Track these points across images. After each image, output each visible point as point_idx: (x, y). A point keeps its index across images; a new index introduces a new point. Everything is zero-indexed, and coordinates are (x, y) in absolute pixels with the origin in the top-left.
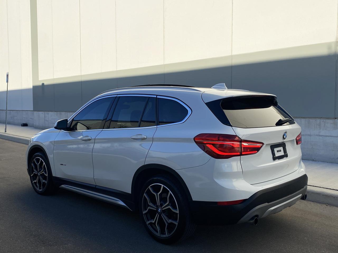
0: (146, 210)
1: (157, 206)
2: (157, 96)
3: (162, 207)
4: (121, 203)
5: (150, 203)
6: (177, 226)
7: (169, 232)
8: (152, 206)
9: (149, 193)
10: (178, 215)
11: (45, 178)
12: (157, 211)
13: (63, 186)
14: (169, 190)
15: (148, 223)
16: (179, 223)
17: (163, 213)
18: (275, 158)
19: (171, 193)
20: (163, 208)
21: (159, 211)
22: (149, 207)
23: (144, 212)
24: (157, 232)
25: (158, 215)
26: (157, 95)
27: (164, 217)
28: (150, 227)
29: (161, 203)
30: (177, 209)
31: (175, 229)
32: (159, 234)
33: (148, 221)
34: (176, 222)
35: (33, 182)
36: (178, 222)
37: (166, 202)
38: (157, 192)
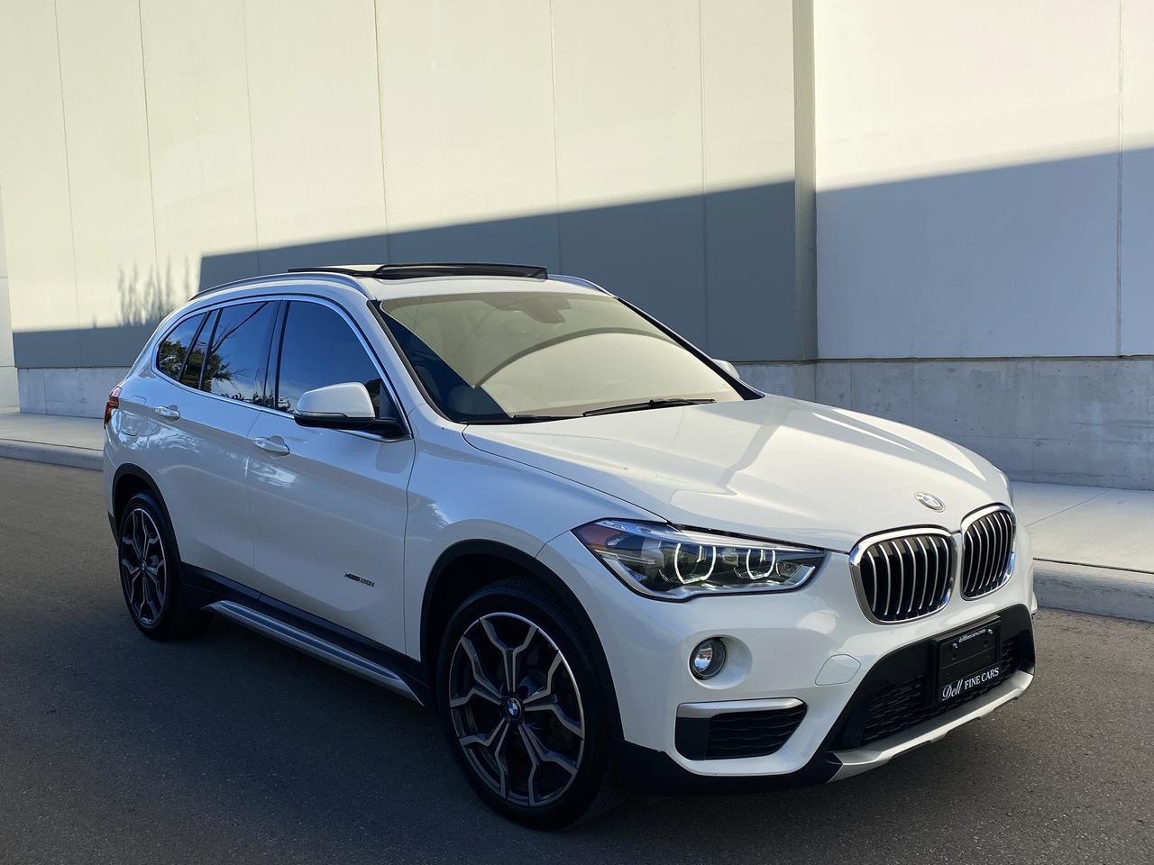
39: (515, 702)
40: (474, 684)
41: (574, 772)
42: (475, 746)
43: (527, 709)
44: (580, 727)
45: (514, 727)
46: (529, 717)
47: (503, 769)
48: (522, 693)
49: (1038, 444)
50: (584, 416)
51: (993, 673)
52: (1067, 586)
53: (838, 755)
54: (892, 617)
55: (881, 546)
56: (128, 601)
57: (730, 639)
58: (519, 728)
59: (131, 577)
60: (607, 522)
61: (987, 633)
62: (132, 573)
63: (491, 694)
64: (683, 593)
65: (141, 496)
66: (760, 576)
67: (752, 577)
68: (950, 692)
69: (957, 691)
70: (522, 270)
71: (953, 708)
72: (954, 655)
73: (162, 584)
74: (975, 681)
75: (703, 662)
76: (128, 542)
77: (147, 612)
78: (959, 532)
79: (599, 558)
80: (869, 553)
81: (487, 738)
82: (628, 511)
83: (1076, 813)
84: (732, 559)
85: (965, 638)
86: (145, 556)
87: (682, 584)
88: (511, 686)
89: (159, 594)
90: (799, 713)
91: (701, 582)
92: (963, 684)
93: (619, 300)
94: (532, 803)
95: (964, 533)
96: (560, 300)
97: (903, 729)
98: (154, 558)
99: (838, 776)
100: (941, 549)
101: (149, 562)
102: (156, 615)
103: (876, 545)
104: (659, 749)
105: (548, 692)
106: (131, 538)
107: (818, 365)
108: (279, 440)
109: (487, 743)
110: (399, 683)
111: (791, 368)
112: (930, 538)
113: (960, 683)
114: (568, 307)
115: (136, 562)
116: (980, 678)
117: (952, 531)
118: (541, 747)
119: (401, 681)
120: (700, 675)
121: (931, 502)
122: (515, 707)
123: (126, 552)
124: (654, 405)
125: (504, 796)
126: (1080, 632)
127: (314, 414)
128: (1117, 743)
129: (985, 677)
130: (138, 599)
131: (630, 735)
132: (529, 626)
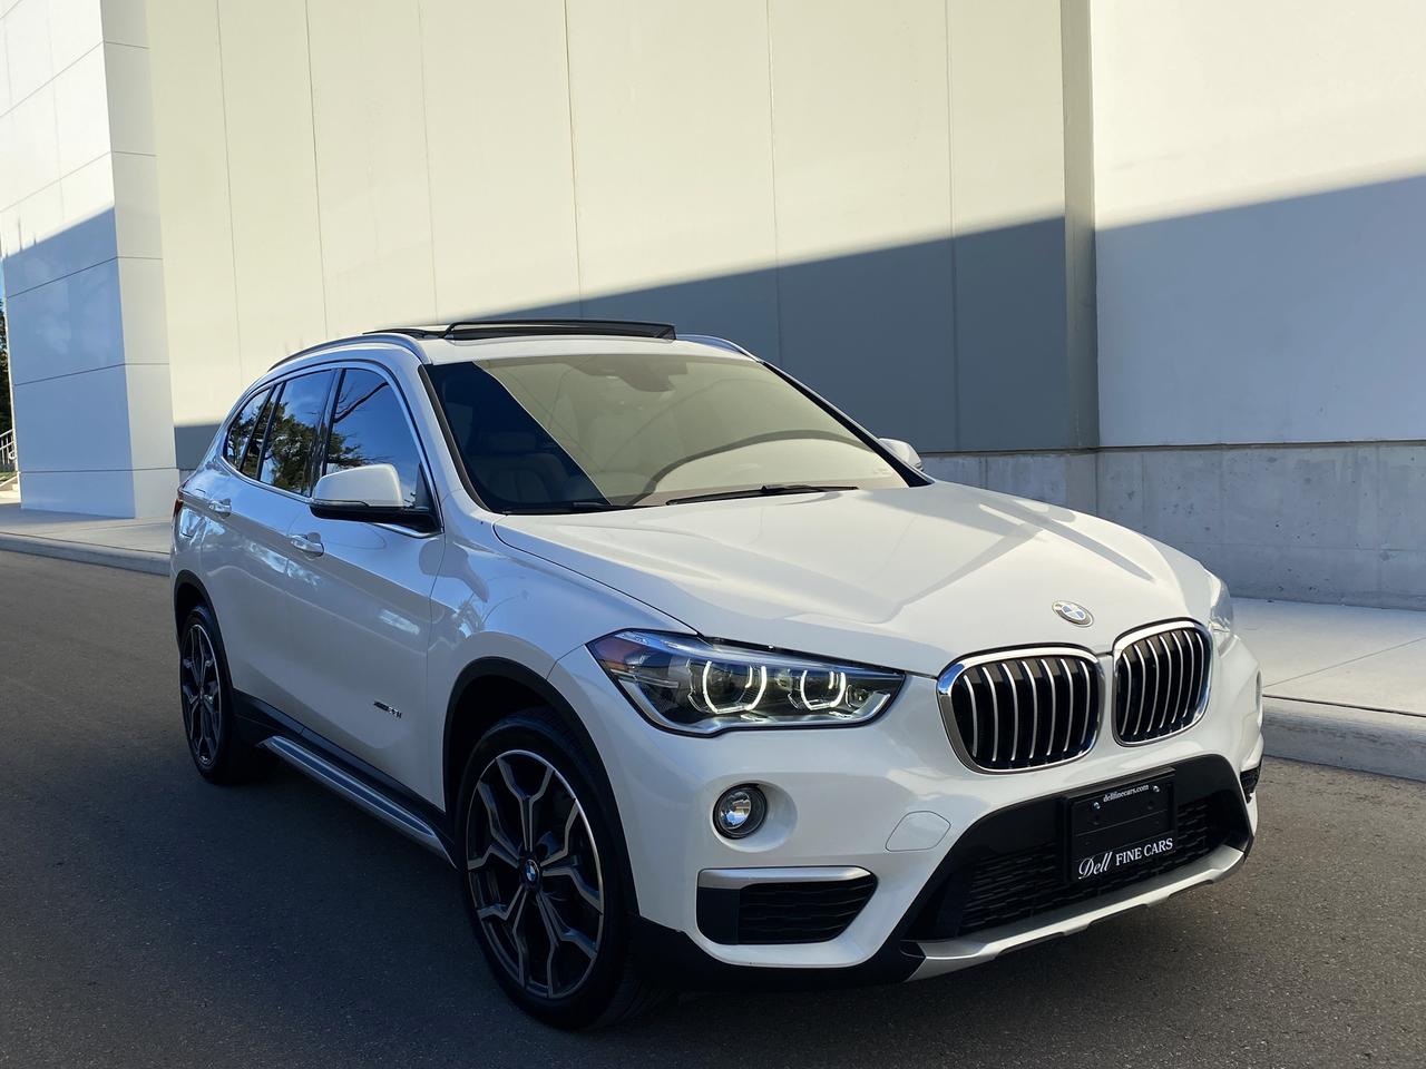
39: (533, 865)
40: (493, 840)
41: (593, 955)
42: (494, 919)
43: (545, 874)
44: (597, 897)
45: (532, 896)
46: (548, 884)
47: (521, 949)
48: (541, 853)
49: (1386, 557)
50: (667, 504)
51: (1164, 846)
52: (1375, 741)
53: (922, 946)
54: (1004, 763)
55: (984, 669)
56: (188, 735)
57: (772, 788)
58: (537, 898)
59: (192, 706)
60: (628, 633)
61: (1151, 790)
62: (192, 701)
63: (508, 854)
64: (713, 725)
65: (199, 609)
66: (824, 705)
67: (810, 707)
68: (1090, 868)
69: (1104, 866)
70: (648, 329)
71: (1108, 890)
72: (1097, 818)
73: (218, 715)
74: (1133, 855)
75: (738, 816)
76: (188, 664)
77: (204, 750)
78: (1111, 653)
79: (615, 679)
80: (966, 677)
81: (504, 910)
82: (654, 620)
83: (1280, 1040)
84: (785, 683)
85: (1114, 796)
86: (202, 680)
87: (715, 715)
88: (529, 845)
89: (214, 726)
90: (865, 888)
91: (744, 712)
92: (1114, 858)
93: (765, 364)
94: (551, 994)
95: (1117, 656)
96: (678, 364)
97: (1025, 915)
98: (212, 684)
99: (919, 973)
100: (1079, 677)
101: (207, 690)
102: (213, 754)
103: (979, 667)
104: (678, 928)
105: (564, 853)
106: (190, 660)
107: (1101, 454)
108: (315, 537)
109: (505, 916)
110: (432, 838)
111: (1062, 459)
112: (1062, 660)
113: (1108, 857)
114: (684, 371)
115: (195, 691)
116: (1142, 852)
117: (1097, 652)
118: (559, 921)
119: (434, 837)
120: (727, 831)
121: (1073, 614)
122: (533, 871)
123: (186, 677)
124: (766, 492)
125: (522, 983)
126: (1380, 803)
127: (335, 503)
128: (1376, 950)
129: (1149, 850)
130: (197, 734)
131: (645, 911)
132: (544, 768)
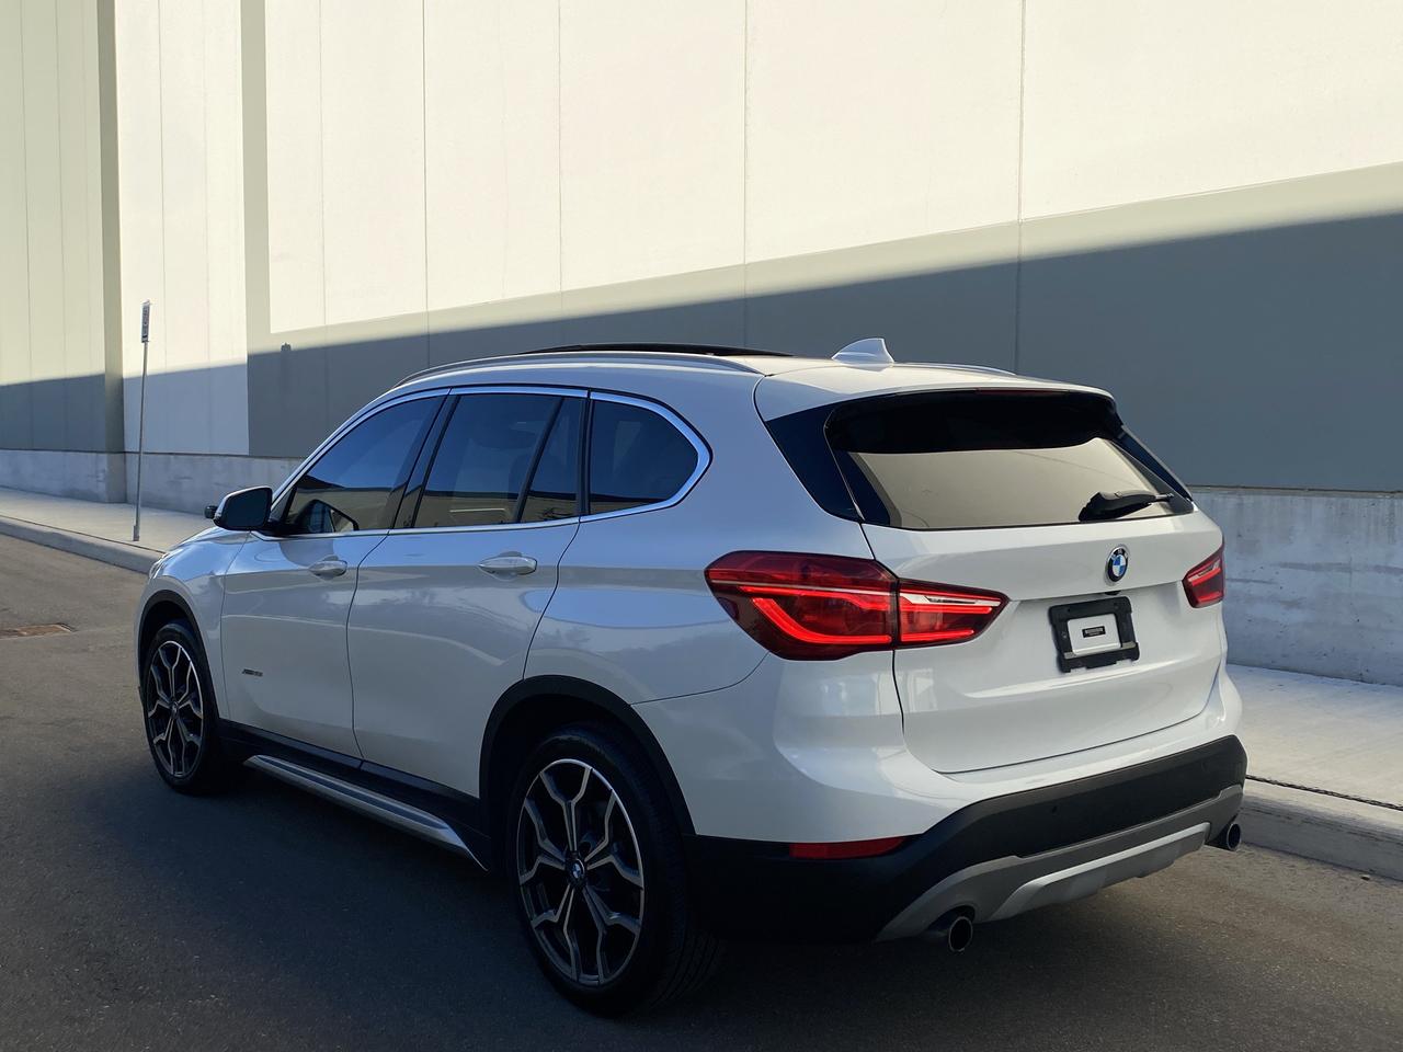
0: (529, 868)
1: (569, 854)
2: (589, 395)
3: (586, 860)
4: (449, 835)
5: (543, 839)
6: (636, 939)
7: (611, 964)
8: (550, 854)
9: (540, 796)
10: (643, 893)
11: (193, 724)
12: (567, 874)
13: (256, 760)
14: (611, 787)
15: (536, 921)
16: (643, 929)
17: (590, 884)
18: (1066, 664)
19: (616, 802)
20: (591, 862)
21: (575, 873)
22: (539, 857)
23: (525, 878)
24: (568, 960)
25: (570, 891)
26: (590, 390)
27: (592, 898)
28: (542, 937)
29: (582, 841)
30: (637, 868)
31: (632, 952)
32: (575, 973)
33: (539, 912)
34: (635, 923)
35: (155, 741)
36: (640, 921)
37: (599, 836)
38: (569, 795)
